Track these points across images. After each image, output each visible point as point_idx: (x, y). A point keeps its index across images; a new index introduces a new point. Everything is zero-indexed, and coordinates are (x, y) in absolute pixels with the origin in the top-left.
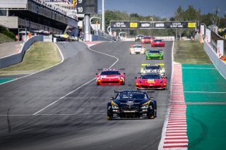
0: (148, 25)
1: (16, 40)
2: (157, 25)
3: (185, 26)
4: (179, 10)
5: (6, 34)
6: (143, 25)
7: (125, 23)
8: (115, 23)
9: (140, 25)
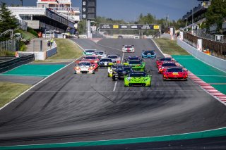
0: (126, 27)
1: (38, 37)
2: (133, 27)
3: (152, 28)
4: (141, 17)
5: (32, 33)
6: (123, 27)
7: (110, 25)
8: (102, 25)
9: (120, 27)
